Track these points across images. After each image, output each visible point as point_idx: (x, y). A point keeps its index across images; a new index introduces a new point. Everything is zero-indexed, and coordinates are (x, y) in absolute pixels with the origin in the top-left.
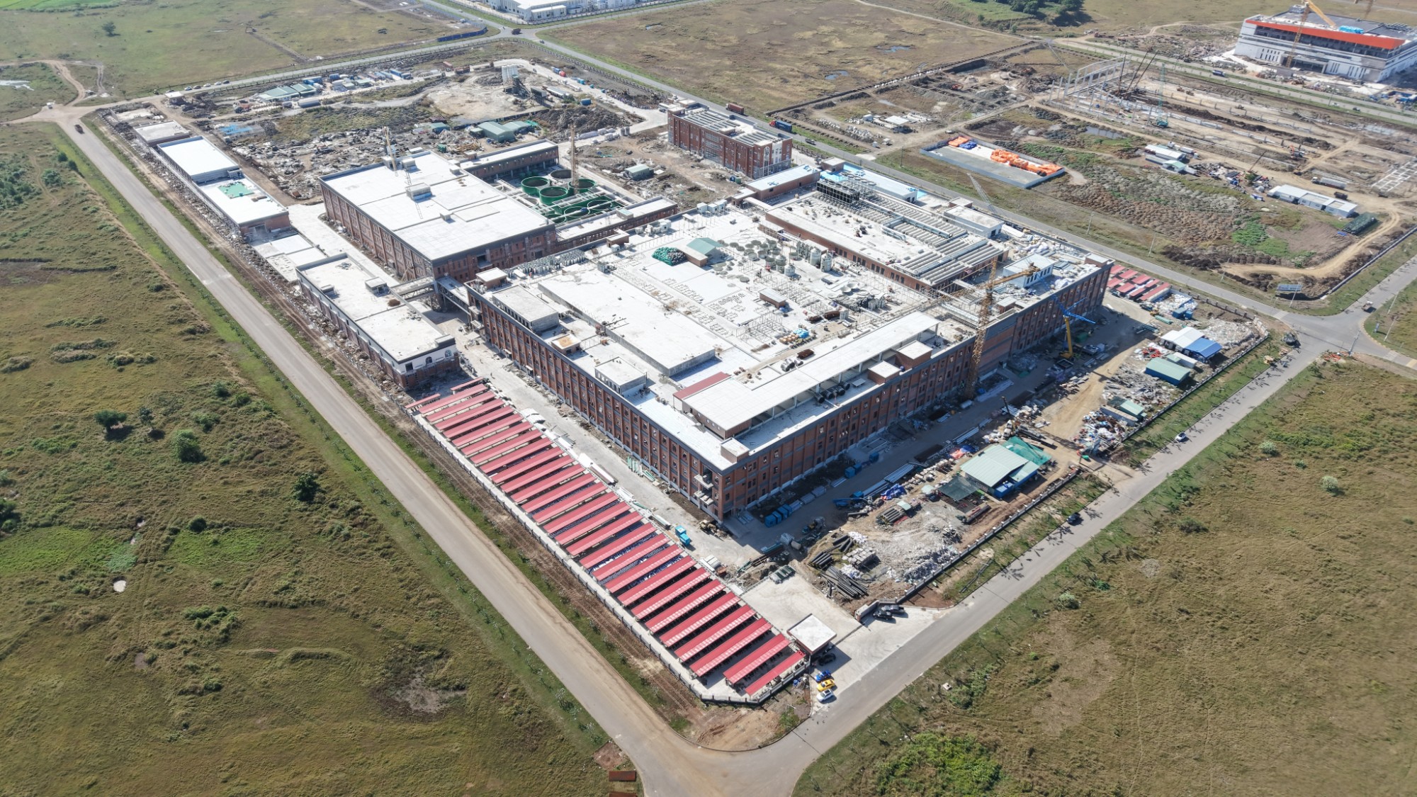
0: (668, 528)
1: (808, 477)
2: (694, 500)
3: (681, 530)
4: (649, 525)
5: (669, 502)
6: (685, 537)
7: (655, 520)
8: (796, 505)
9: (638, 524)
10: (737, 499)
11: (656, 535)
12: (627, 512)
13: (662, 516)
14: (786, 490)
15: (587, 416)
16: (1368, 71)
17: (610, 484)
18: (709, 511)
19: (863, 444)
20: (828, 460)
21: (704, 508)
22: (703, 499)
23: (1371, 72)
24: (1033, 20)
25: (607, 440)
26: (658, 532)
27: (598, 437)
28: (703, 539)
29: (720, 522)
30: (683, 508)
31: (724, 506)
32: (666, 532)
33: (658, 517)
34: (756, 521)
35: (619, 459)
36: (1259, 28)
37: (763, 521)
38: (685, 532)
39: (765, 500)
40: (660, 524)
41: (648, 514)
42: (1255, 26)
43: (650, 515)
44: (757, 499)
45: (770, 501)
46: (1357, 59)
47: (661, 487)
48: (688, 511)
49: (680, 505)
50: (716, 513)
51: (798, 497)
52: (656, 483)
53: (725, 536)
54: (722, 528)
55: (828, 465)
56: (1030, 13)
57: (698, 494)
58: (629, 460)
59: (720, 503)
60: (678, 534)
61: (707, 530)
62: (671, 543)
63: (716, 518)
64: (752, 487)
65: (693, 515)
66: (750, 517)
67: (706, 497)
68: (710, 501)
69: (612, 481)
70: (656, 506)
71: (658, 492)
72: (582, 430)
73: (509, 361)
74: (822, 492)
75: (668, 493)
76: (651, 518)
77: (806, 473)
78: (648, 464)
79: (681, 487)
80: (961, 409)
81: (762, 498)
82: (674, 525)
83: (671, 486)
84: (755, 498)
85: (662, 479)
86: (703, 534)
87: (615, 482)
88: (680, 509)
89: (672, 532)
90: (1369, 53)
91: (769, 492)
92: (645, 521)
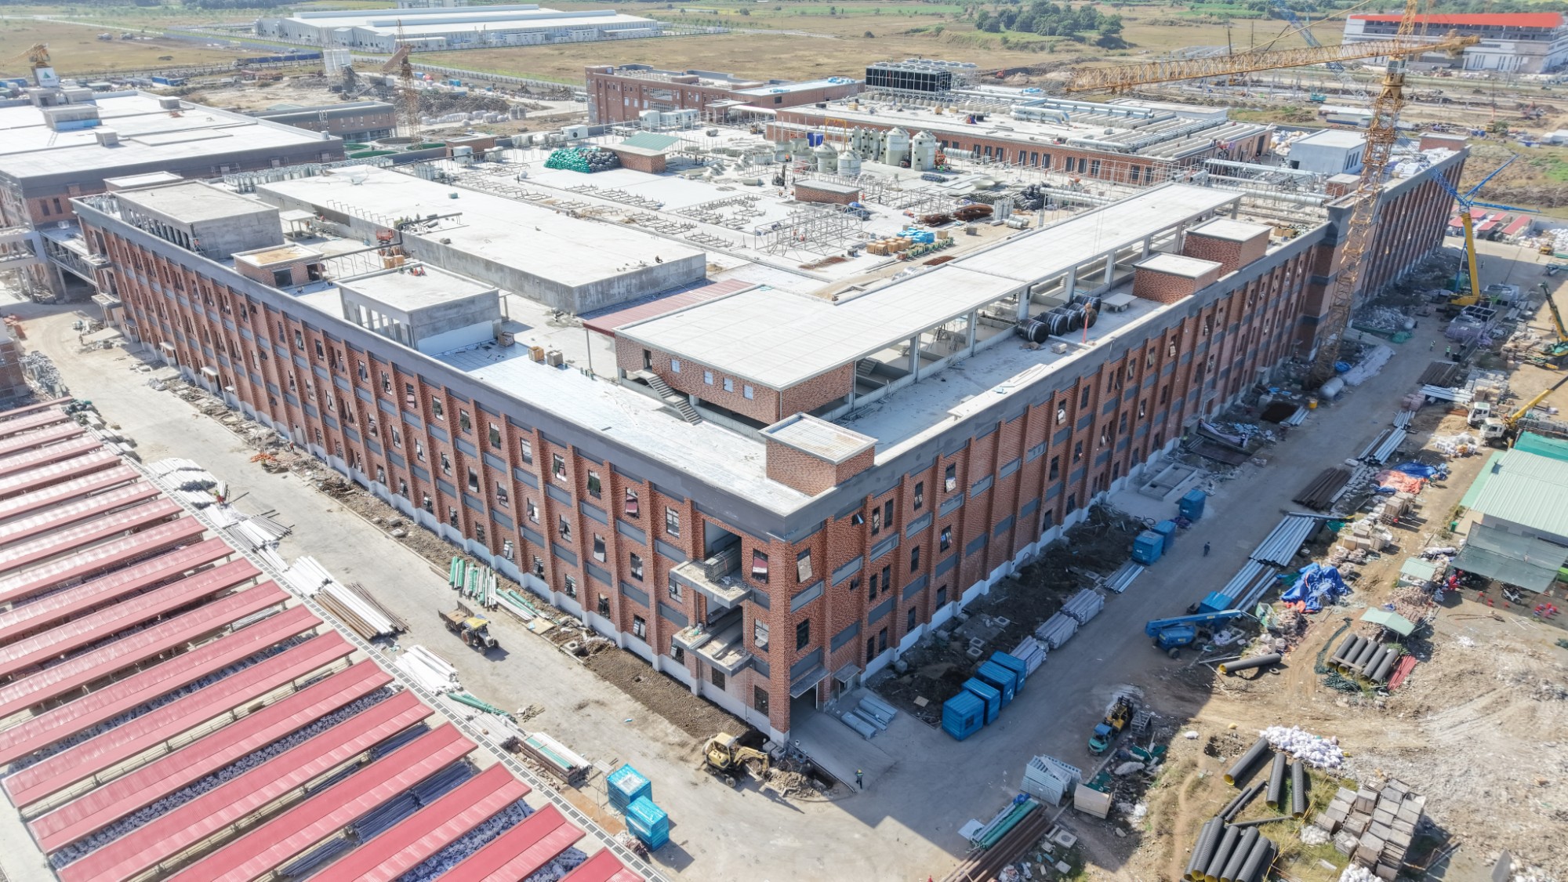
0: (577, 778)
1: (1026, 570)
2: (674, 667)
3: (629, 784)
4: (500, 775)
5: (583, 681)
6: (646, 813)
7: (530, 752)
8: (1029, 652)
9: (457, 772)
10: (837, 641)
11: (527, 811)
12: (417, 730)
13: (558, 733)
14: (975, 609)
15: (342, 464)
16: (1526, 60)
17: (377, 638)
18: (732, 697)
19: (1140, 481)
20: (1069, 521)
21: (712, 691)
22: (707, 653)
23: (1530, 62)
24: (1071, 42)
25: (394, 517)
26: (536, 800)
27: (367, 514)
28: (723, 812)
29: (778, 736)
30: (637, 697)
31: (795, 672)
32: (568, 801)
33: (541, 739)
34: (906, 721)
35: (421, 565)
36: (1369, 23)
37: (935, 716)
38: (646, 791)
39: (917, 647)
40: (546, 766)
41: (502, 731)
42: (1363, 22)
43: (508, 732)
44: (894, 643)
45: (934, 648)
46: (1508, 46)
47: (556, 636)
48: (654, 708)
49: (626, 688)
50: (761, 701)
51: (1024, 627)
52: (541, 624)
53: (802, 790)
54: (788, 759)
55: (1070, 533)
56: (1066, 35)
57: (689, 637)
58: (456, 565)
59: (777, 662)
60: (618, 798)
61: (734, 773)
62: (589, 846)
63: (760, 721)
64: (882, 598)
65: (673, 719)
66: (884, 710)
67: (717, 646)
68: (732, 659)
69: (384, 627)
70: (536, 698)
71: (550, 650)
72: (326, 501)
73: (172, 372)
74: (1093, 608)
75: (581, 652)
76: (511, 746)
77: (1020, 556)
78: (514, 569)
79: (624, 627)
80: (1324, 400)
81: (908, 641)
82: (603, 766)
83: (593, 631)
84: (887, 639)
85: (563, 611)
86: (719, 790)
87: (395, 633)
88: (624, 704)
89: (594, 792)
90: (1522, 37)
91: (926, 619)
92: (484, 759)
